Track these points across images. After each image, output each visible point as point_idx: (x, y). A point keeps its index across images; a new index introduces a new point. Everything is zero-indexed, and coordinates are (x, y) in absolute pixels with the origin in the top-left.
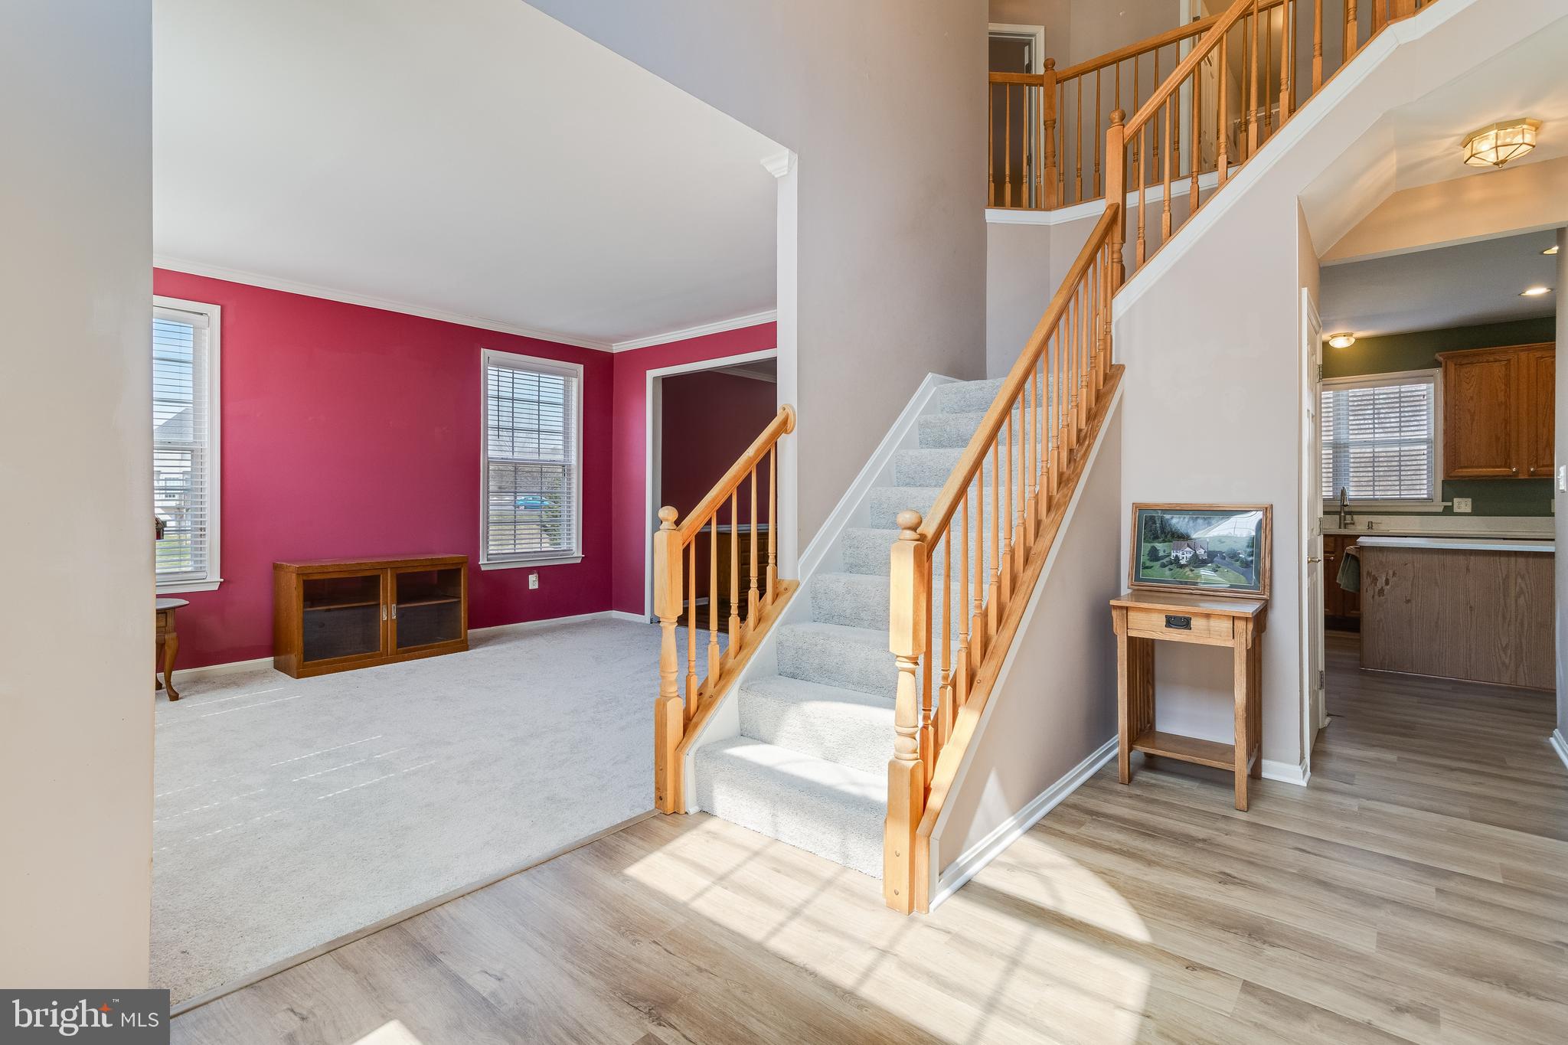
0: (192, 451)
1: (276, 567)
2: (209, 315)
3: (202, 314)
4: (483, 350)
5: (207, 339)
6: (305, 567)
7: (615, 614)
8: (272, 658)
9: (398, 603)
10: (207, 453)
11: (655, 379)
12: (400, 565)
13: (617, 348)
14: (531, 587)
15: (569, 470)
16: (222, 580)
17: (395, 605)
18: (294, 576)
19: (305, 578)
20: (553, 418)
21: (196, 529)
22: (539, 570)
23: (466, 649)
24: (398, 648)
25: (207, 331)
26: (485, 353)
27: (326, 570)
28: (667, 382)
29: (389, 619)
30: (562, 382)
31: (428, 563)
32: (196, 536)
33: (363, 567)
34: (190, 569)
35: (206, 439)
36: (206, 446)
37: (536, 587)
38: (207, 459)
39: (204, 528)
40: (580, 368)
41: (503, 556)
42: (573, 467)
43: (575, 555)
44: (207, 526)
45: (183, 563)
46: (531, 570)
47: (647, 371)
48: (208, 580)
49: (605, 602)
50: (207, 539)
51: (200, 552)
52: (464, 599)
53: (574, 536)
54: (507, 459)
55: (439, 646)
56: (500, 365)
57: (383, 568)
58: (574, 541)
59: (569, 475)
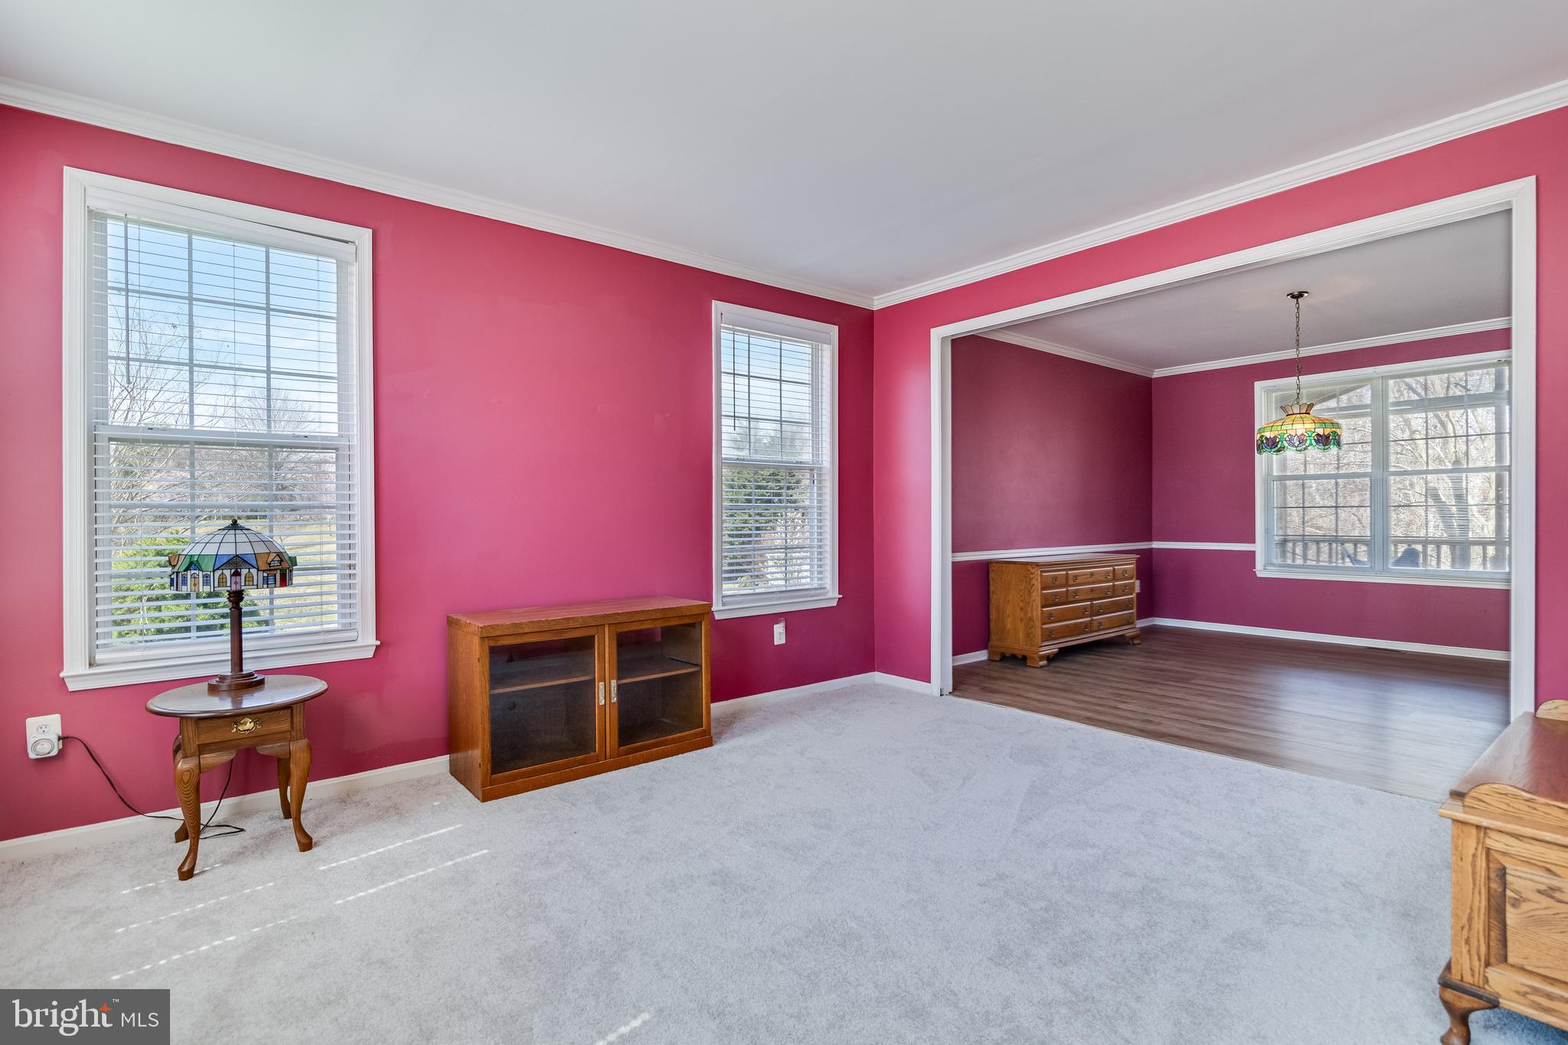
0: (337, 449)
1: (451, 623)
2: (357, 244)
3: (347, 242)
4: (714, 302)
5: (354, 280)
6: (491, 627)
7: (878, 677)
8: (446, 758)
9: (619, 679)
10: (356, 452)
11: (944, 339)
12: (621, 619)
13: (878, 303)
14: (776, 642)
15: (820, 475)
16: (378, 643)
17: (615, 681)
18: (476, 641)
19: (492, 644)
20: (798, 402)
21: (343, 567)
22: (786, 617)
23: (709, 743)
24: (620, 746)
25: (354, 269)
26: (717, 307)
27: (521, 631)
28: (959, 344)
29: (608, 702)
30: (809, 351)
31: (659, 616)
32: (342, 577)
33: (572, 624)
34: (335, 626)
35: (355, 431)
36: (355, 442)
37: (783, 641)
38: (356, 461)
39: (354, 566)
40: (834, 330)
41: (741, 598)
42: (824, 471)
43: (830, 595)
44: (357, 561)
45: (325, 618)
46: (776, 618)
47: (932, 330)
48: (360, 643)
49: (865, 660)
50: (357, 581)
51: (349, 601)
52: (706, 668)
53: (828, 568)
54: (743, 460)
55: (673, 741)
56: (737, 326)
57: (599, 624)
58: (828, 575)
59: (820, 482)
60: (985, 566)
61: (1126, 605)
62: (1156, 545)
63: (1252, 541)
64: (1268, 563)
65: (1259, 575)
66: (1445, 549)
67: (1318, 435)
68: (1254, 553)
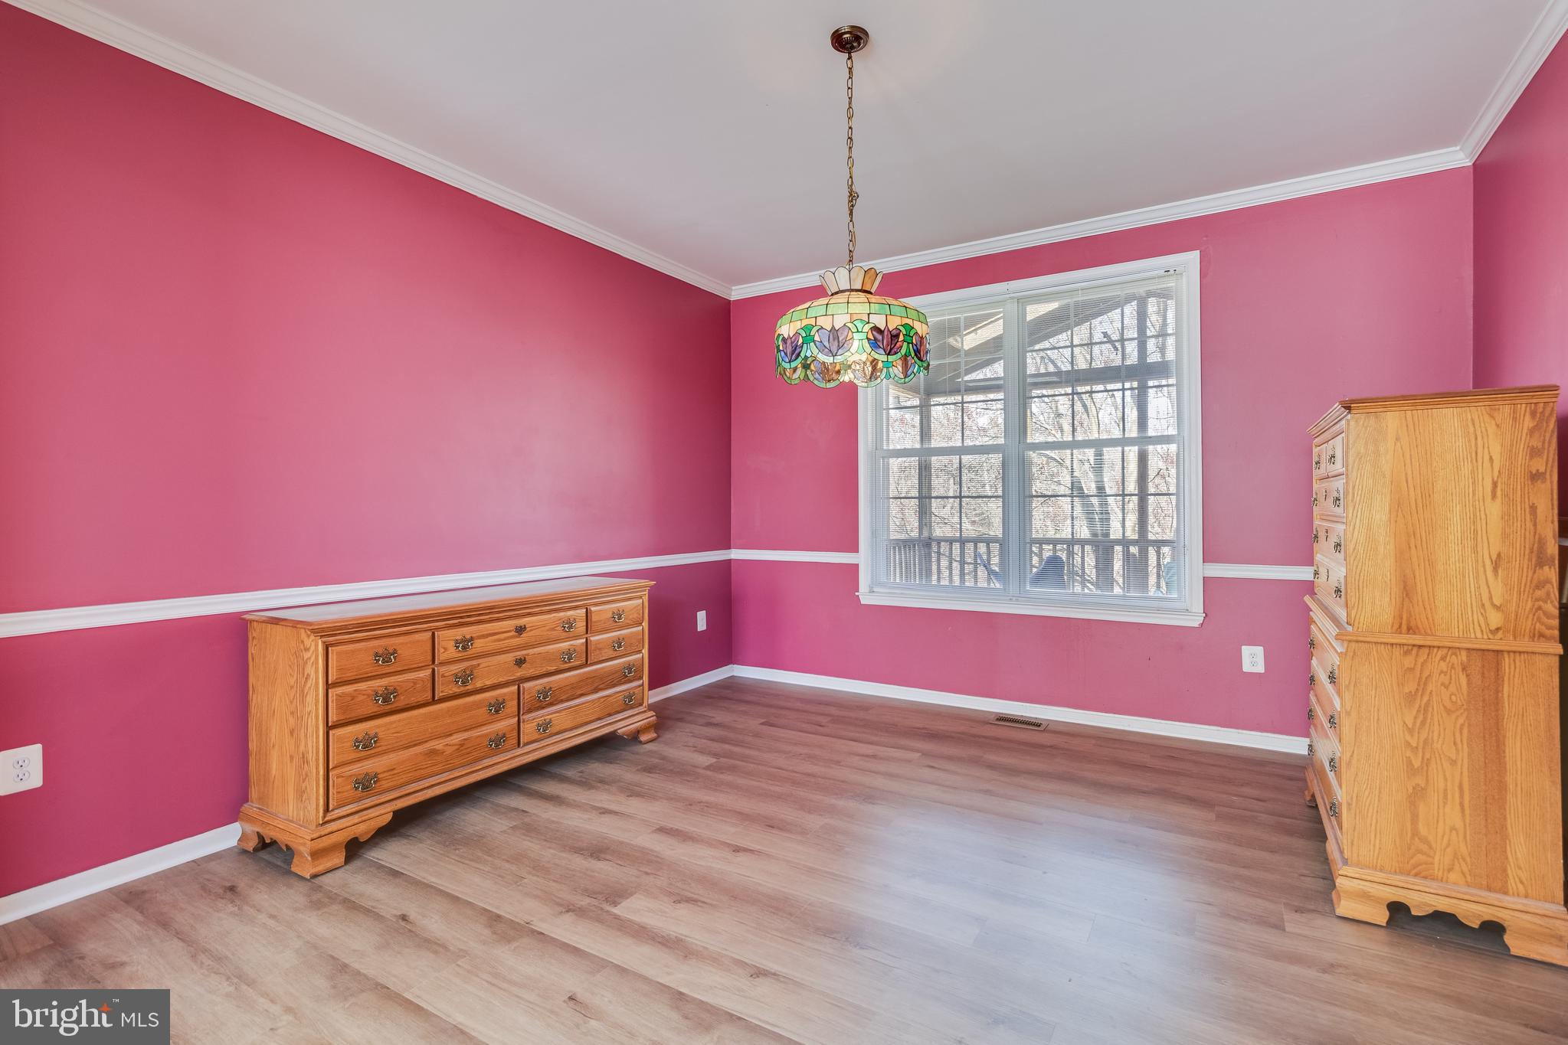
60: (238, 627)
61: (626, 675)
62: (735, 554)
63: (854, 548)
64: (875, 583)
65: (865, 600)
66: (1088, 548)
67: (876, 329)
68: (855, 568)
